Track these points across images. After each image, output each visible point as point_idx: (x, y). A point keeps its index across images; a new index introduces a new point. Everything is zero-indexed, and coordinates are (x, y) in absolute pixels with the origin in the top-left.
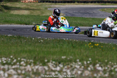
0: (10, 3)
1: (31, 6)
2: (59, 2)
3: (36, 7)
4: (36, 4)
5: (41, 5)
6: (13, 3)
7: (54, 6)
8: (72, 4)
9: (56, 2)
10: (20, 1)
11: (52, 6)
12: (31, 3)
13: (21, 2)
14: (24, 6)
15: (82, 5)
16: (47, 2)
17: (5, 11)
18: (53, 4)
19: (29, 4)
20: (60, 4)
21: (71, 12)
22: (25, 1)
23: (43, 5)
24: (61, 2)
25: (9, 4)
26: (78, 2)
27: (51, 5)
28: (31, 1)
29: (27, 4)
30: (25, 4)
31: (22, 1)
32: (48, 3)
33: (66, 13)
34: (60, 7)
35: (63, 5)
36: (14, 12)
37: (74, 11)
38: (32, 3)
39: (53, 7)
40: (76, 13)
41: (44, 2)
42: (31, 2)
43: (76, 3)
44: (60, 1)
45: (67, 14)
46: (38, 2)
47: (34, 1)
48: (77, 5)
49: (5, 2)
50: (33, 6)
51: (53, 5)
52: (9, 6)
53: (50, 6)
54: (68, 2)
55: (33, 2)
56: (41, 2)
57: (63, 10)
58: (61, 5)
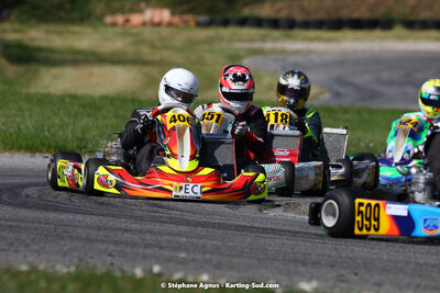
0: (44, 27)
1: (158, 44)
2: (306, 25)
3: (180, 50)
4: (181, 37)
5: (209, 41)
6: (60, 28)
7: (279, 45)
8: (378, 33)
9: (291, 24)
10: (100, 18)
11: (268, 46)
12: (157, 29)
13: (105, 25)
14: (116, 44)
15: (428, 39)
16: (243, 22)
17: (12, 70)
18: (276, 33)
19: (148, 33)
20: (312, 33)
21: (364, 79)
22: (127, 21)
23: (221, 39)
24: (320, 25)
25: (38, 36)
26: (410, 25)
27: (264, 39)
28: (157, 19)
29: (135, 35)
30: (125, 34)
31: (109, 19)
32: (246, 32)
33: (340, 81)
34: (310, 52)
35: (329, 40)
36: (56, 77)
37: (385, 75)
38: (165, 31)
39: (274, 52)
40: (390, 83)
41: (226, 23)
42: (159, 24)
43: (399, 30)
44: (313, 17)
45: (342, 90)
46: (199, 25)
47: (176, 19)
48: (401, 38)
49: (21, 21)
50: (166, 48)
51: (275, 40)
52: (36, 44)
53: (257, 45)
54: (357, 25)
55: (170, 24)
56: (209, 24)
57: (326, 65)
58: (318, 39)
